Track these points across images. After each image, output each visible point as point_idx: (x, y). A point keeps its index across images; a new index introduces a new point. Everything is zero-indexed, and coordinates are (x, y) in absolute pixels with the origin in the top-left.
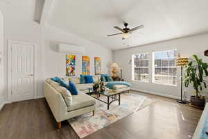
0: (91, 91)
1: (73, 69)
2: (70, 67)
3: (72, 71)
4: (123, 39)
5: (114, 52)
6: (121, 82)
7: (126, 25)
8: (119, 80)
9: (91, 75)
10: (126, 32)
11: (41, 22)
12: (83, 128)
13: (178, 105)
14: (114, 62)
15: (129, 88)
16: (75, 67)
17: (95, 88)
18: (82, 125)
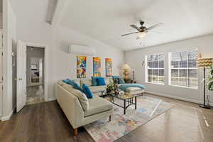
0: (104, 94)
1: (84, 70)
2: (80, 69)
3: (83, 73)
4: (138, 38)
5: (125, 52)
6: (133, 84)
7: (142, 23)
8: (131, 82)
9: (102, 77)
10: (142, 31)
11: (53, 22)
12: (102, 135)
13: (200, 109)
14: (125, 63)
15: (143, 91)
16: (86, 69)
17: (109, 90)
18: (100, 132)
